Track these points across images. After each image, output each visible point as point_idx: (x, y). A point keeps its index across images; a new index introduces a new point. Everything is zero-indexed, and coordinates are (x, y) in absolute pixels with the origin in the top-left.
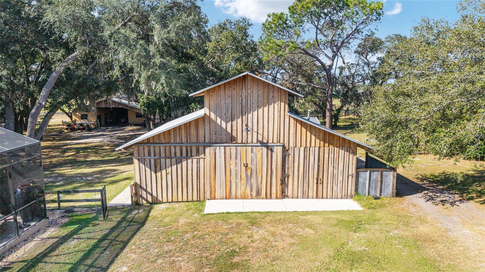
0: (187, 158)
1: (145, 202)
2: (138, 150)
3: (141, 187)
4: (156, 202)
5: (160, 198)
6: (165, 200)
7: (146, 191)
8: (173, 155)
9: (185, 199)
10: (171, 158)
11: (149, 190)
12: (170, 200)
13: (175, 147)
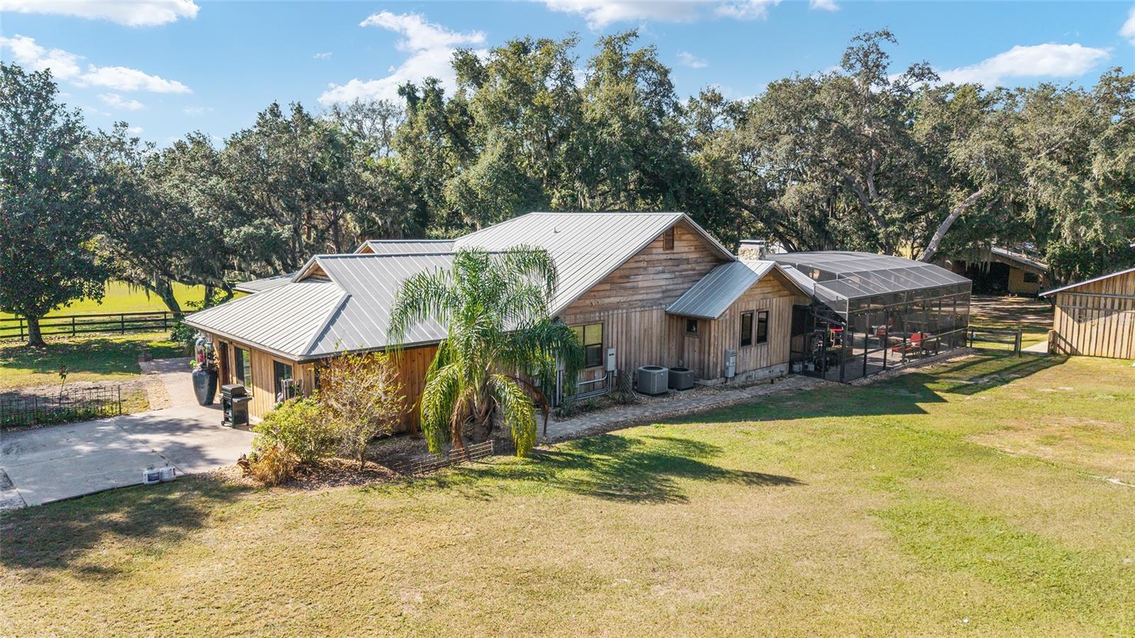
0: (1119, 311)
1: (1062, 352)
2: (1063, 299)
3: (1060, 336)
4: (1075, 353)
5: (1080, 350)
6: (1086, 352)
7: (1065, 340)
8: (1102, 306)
9: (1111, 354)
10: (1099, 309)
11: (1069, 340)
12: (1092, 354)
13: (1106, 299)
